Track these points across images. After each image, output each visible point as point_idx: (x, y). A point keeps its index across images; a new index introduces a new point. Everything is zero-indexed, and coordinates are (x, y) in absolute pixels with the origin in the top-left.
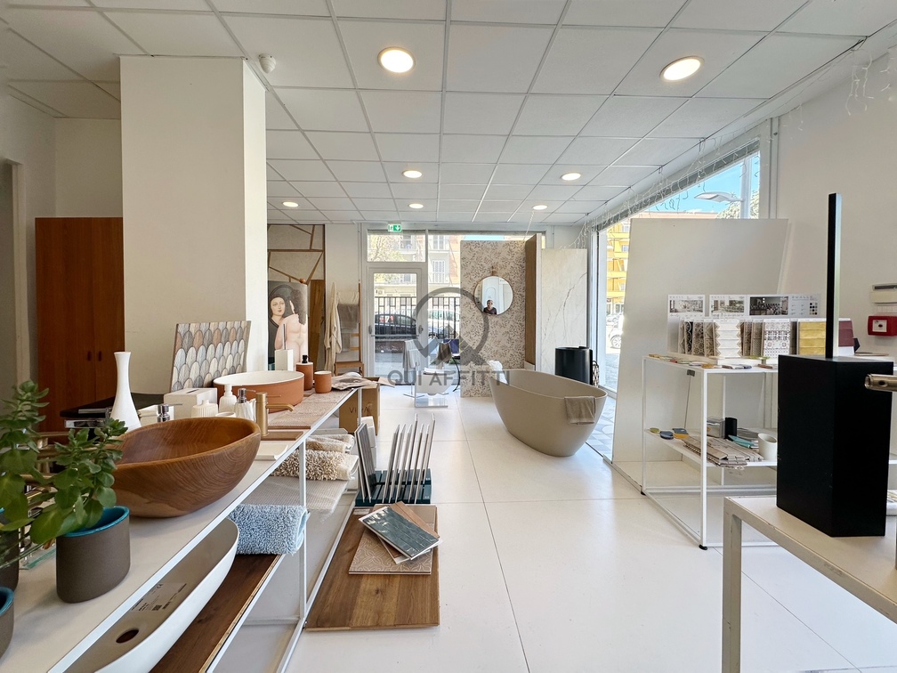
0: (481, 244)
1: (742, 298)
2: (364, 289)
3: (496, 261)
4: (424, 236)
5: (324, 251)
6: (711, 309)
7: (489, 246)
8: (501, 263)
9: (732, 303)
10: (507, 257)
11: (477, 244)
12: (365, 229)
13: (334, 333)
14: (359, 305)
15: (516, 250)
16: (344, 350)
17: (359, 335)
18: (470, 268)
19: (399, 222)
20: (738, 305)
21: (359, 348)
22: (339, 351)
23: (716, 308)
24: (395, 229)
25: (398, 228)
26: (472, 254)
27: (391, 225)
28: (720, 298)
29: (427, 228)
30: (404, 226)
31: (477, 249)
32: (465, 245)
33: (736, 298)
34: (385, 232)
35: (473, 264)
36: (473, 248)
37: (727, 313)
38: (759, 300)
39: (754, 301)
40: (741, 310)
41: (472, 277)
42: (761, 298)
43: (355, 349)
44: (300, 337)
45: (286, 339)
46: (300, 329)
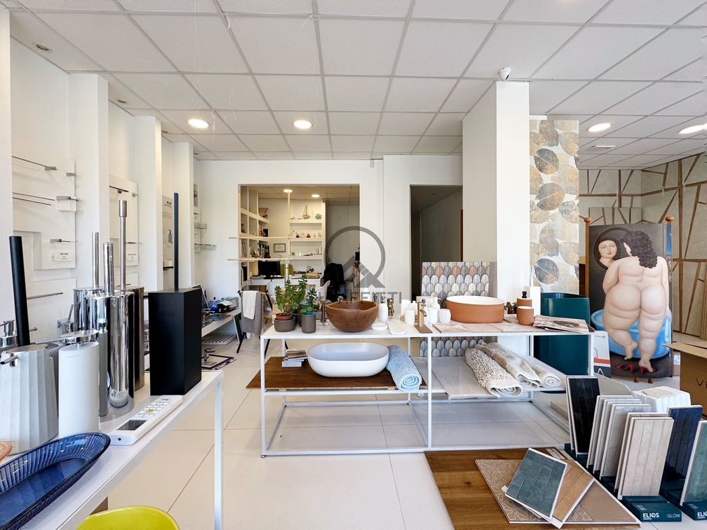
44: (641, 281)
45: (618, 281)
46: (643, 273)
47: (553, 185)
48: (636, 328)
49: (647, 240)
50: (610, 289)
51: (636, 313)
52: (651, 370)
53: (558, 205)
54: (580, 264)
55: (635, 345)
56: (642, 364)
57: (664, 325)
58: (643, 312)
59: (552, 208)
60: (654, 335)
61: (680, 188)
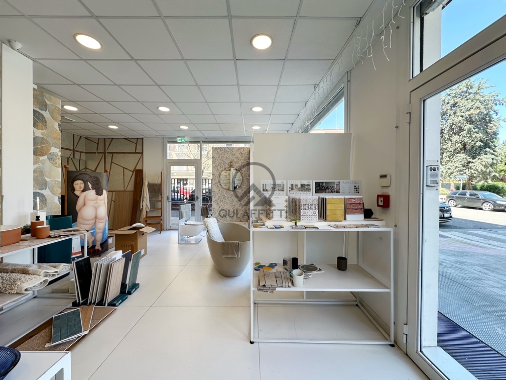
0: (224, 149)
1: (309, 182)
2: (165, 174)
3: (233, 159)
4: (199, 145)
5: (142, 153)
6: (289, 189)
7: (228, 150)
8: (235, 160)
9: (302, 185)
10: (239, 156)
11: (221, 149)
12: (166, 140)
13: (145, 200)
14: (161, 184)
15: (244, 152)
16: (151, 210)
17: (161, 201)
18: (217, 162)
19: (184, 137)
20: (306, 187)
21: (161, 209)
22: (148, 210)
23: (292, 189)
24: (181, 141)
25: (183, 140)
26: (218, 155)
27: (179, 139)
28: (294, 182)
29: (201, 140)
30: (186, 139)
31: (221, 152)
32: (214, 149)
33: (305, 182)
34: (176, 142)
35: (219, 161)
36: (219, 151)
37: (299, 192)
38: (321, 184)
39: (317, 184)
40: (309, 190)
41: (219, 168)
42: (322, 183)
43: (159, 209)
44: (96, 203)
45: (85, 204)
46: (97, 198)
47: (43, 138)
48: (94, 229)
49: (99, 181)
50: (81, 209)
51: (94, 221)
52: (100, 249)
53: (46, 154)
54: (62, 196)
55: (93, 238)
56: (97, 248)
57: (106, 225)
58: (97, 220)
59: (42, 155)
60: (101, 231)
61: (105, 153)
